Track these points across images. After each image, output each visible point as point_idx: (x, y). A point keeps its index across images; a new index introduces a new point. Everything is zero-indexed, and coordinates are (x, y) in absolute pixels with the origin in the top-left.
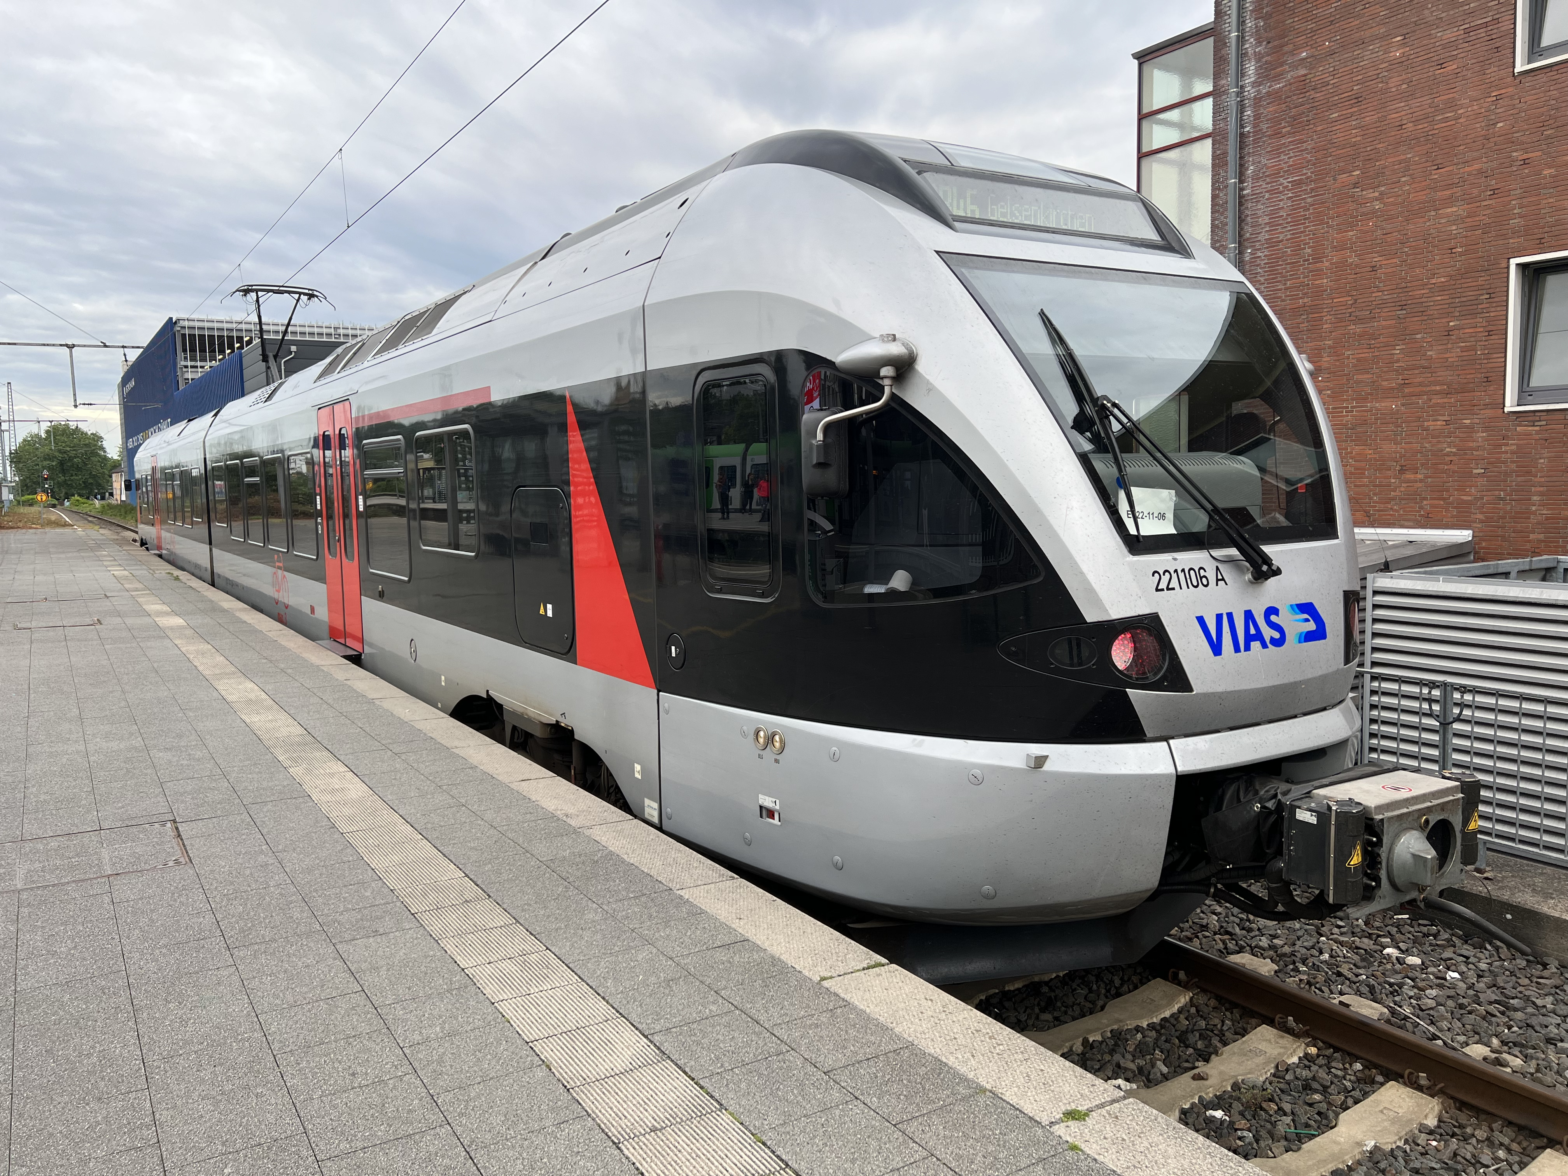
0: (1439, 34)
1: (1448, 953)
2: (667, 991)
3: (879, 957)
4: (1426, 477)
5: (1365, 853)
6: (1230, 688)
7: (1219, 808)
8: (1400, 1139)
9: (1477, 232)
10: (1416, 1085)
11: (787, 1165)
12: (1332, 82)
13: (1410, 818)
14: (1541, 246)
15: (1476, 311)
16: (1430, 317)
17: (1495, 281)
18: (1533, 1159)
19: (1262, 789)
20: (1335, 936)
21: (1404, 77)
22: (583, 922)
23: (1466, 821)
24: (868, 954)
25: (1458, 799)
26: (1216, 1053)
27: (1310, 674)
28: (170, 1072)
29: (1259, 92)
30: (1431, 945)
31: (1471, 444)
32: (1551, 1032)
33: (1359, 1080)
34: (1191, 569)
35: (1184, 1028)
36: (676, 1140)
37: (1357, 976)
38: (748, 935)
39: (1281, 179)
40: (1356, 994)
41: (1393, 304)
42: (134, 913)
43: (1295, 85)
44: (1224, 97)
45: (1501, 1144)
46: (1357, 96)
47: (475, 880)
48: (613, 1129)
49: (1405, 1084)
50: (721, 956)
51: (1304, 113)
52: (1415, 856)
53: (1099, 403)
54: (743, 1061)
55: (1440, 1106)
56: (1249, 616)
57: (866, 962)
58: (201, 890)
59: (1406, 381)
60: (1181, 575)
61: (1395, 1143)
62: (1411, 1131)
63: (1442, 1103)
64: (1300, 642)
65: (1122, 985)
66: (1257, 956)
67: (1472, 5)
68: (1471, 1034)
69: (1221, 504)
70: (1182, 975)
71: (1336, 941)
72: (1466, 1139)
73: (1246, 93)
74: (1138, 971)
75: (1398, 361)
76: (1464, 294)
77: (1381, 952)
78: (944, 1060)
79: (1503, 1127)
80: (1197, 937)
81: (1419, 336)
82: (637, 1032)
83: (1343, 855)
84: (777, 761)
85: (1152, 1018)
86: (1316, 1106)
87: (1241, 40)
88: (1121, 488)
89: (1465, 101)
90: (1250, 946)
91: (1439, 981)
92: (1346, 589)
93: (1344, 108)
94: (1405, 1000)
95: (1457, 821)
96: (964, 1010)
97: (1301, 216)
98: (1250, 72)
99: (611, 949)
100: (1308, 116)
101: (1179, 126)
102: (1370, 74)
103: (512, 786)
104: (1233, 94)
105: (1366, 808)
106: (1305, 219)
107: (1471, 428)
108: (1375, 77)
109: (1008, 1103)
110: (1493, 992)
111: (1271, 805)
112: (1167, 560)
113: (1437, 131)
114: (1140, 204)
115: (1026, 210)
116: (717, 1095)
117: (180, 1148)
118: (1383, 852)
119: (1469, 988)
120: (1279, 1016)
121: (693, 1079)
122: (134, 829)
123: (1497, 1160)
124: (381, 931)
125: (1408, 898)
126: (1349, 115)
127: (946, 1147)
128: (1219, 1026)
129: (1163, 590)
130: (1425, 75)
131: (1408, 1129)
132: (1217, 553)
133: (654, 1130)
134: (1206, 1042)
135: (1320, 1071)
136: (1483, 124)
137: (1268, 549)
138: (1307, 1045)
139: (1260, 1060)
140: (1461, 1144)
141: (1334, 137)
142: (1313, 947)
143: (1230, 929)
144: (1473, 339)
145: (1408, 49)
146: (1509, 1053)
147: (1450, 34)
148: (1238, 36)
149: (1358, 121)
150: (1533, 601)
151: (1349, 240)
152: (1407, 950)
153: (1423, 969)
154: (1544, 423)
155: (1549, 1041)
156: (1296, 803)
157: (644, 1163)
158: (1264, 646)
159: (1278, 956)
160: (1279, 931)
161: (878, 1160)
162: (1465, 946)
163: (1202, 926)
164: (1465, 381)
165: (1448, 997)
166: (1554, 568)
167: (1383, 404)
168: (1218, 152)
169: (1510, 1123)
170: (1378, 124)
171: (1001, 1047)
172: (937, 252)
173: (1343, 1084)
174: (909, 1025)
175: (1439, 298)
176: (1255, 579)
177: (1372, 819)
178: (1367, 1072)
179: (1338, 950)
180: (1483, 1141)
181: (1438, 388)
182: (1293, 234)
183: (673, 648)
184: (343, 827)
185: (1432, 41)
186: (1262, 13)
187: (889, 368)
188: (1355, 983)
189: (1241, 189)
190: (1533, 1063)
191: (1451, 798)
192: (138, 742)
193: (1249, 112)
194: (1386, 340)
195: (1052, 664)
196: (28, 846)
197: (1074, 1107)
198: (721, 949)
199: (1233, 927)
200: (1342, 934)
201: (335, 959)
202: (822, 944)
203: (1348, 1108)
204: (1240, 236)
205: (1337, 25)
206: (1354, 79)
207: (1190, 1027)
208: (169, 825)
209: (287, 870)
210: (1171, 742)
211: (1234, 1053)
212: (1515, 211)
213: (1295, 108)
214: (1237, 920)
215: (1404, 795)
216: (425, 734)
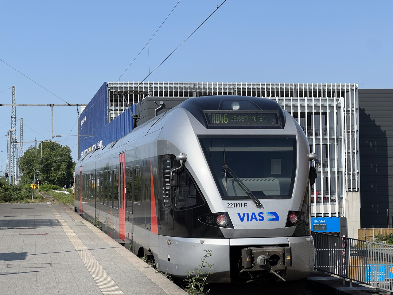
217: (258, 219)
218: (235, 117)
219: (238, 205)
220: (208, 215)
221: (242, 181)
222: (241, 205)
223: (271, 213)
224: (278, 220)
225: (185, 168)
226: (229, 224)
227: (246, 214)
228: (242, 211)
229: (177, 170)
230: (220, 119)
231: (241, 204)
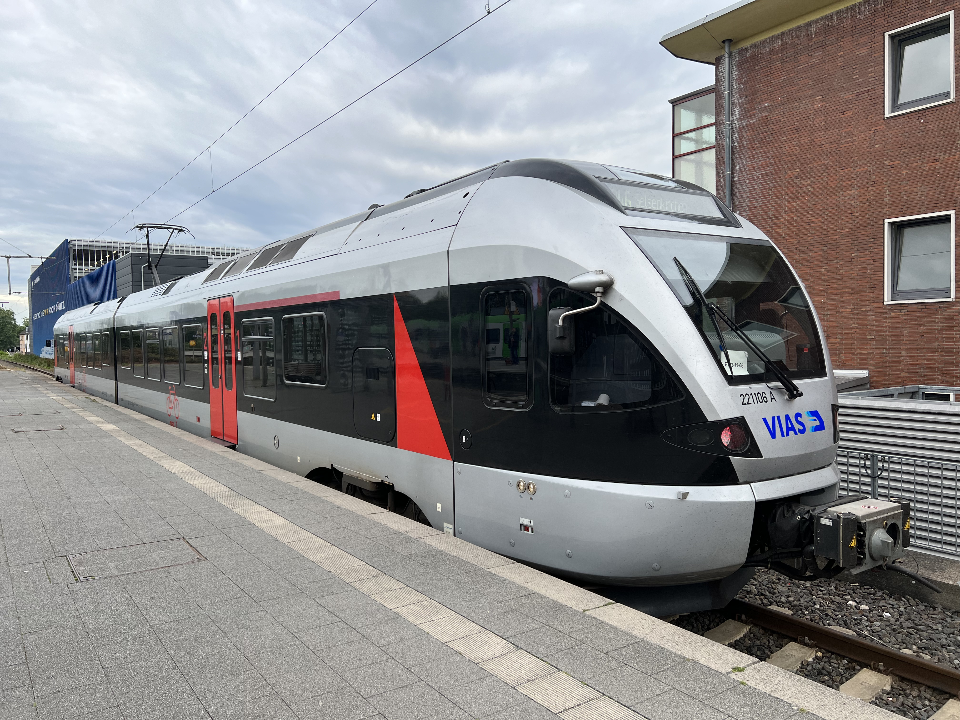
0: (842, 96)
1: (882, 603)
2: (505, 618)
3: (609, 600)
4: (842, 341)
5: (858, 541)
6: (780, 456)
7: (774, 520)
8: (873, 697)
9: (865, 205)
10: (877, 670)
11: (604, 694)
12: (782, 120)
13: (879, 522)
14: (902, 213)
15: (866, 248)
16: (841, 251)
17: (877, 232)
18: (943, 705)
19: (797, 510)
20: (820, 596)
21: (823, 118)
22: (443, 585)
23: (904, 525)
24: (603, 599)
25: (900, 512)
26: (769, 658)
27: (818, 448)
28: (262, 661)
29: (741, 124)
30: (872, 599)
31: (866, 322)
32: (943, 642)
33: (846, 669)
34: (758, 393)
35: (748, 645)
36: (543, 685)
37: (836, 616)
38: (536, 589)
39: (755, 173)
40: (837, 625)
41: (820, 243)
42: (191, 586)
43: (762, 121)
44: (722, 126)
45: (926, 698)
46: (796, 128)
47: (373, 565)
48: (508, 681)
49: (872, 669)
50: (525, 600)
51: (767, 137)
52: (882, 541)
53: (710, 306)
54: (560, 649)
55: (891, 680)
56: (787, 417)
57: (604, 602)
58: (221, 573)
59: (829, 287)
60: (754, 396)
61: (871, 699)
62: (878, 693)
63: (892, 678)
64: (812, 431)
65: (710, 623)
66: (780, 607)
67: (860, 80)
68: (902, 644)
69: (772, 359)
70: (743, 617)
71: (822, 598)
72: (907, 696)
73: (734, 125)
74: (718, 616)
75: (823, 275)
76: (860, 239)
77: (846, 603)
78: (662, 646)
79: (925, 689)
80: (746, 597)
81: (835, 261)
82: (499, 637)
83: (847, 542)
84: (531, 499)
85: (730, 640)
86: (826, 682)
87: (731, 95)
88: (722, 350)
89: (857, 133)
90: (776, 602)
91: (880, 617)
92: (833, 403)
93: (789, 135)
94: (864, 627)
95: (900, 524)
96: (664, 624)
97: (767, 193)
98: (736, 113)
99: (466, 599)
100: (769, 138)
101: (696, 141)
102: (804, 116)
103: (368, 517)
104: (727, 125)
105: (857, 516)
106: (769, 195)
107: (865, 312)
108: (807, 118)
109: (702, 665)
110: (909, 622)
111: (806, 516)
112: (747, 388)
113: (842, 149)
114: (712, 198)
115: (654, 202)
116: (554, 665)
117: (290, 695)
118: (866, 540)
119: (896, 621)
120: (799, 637)
121: (539, 658)
122: (164, 543)
123: (925, 706)
124: (335, 592)
125: (878, 564)
126: (793, 139)
127: (680, 684)
128: (767, 644)
129: (745, 404)
130: (835, 118)
131: (876, 692)
132: (771, 384)
133: (529, 681)
134: (762, 652)
135: (826, 664)
136: (867, 145)
137: (796, 382)
138: (817, 652)
139: (793, 660)
140: (905, 698)
141: (785, 150)
142: (810, 601)
143: (763, 593)
144: (865, 264)
145: (824, 103)
146: (923, 653)
147: (849, 96)
148: (729, 93)
149: (798, 142)
150: (911, 410)
151: (796, 207)
152: (860, 602)
153: (870, 612)
154: (906, 310)
155: (943, 646)
156: (820, 515)
157: (531, 695)
158: (796, 434)
159: (792, 607)
160: (790, 593)
161: (648, 691)
162: (891, 599)
163: (747, 592)
164: (862, 287)
165: (886, 625)
166: (917, 392)
167: (816, 299)
168: (719, 157)
169: (929, 687)
170: (809, 144)
171: (689, 640)
172: (621, 227)
173: (839, 671)
174: (639, 631)
175: (846, 240)
176: (790, 398)
177: (861, 523)
178: (850, 664)
179: (824, 603)
180: (916, 697)
181: (846, 290)
182: (763, 203)
183: (464, 437)
184: (282, 539)
185: (838, 99)
186: (742, 81)
187: (600, 287)
188: (836, 619)
189: (733, 178)
190: (937, 657)
191: (897, 512)
192: (133, 496)
193: (736, 135)
194: (817, 263)
195: (690, 443)
196: (107, 553)
197: (736, 666)
198: (524, 597)
199: (765, 592)
200: (823, 594)
201: (318, 606)
202: (577, 595)
203: (843, 683)
204: (733, 203)
205: (785, 89)
206: (795, 119)
207: (752, 644)
208: (181, 540)
209: (264, 562)
210: (751, 484)
211: (778, 657)
212: (887, 193)
213: (762, 133)
214: (766, 588)
215: (874, 510)
216: (301, 490)
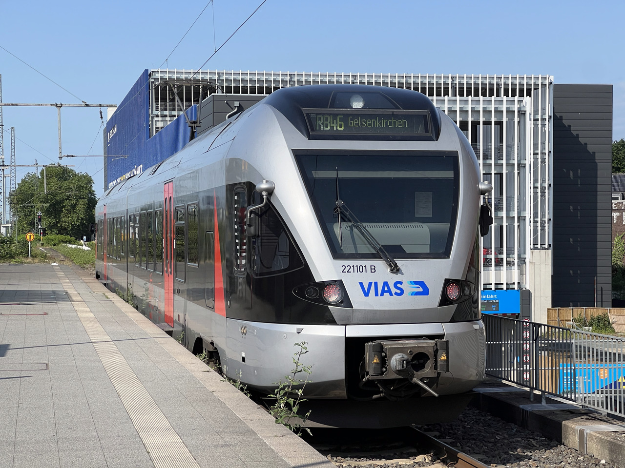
217: (393, 293)
218: (356, 121)
219: (360, 269)
220: (309, 285)
221: (367, 228)
222: (364, 268)
223: (416, 283)
224: (427, 294)
225: (271, 206)
226: (345, 301)
227: (373, 284)
228: (367, 278)
229: (258, 208)
230: (331, 123)
231: (365, 266)
